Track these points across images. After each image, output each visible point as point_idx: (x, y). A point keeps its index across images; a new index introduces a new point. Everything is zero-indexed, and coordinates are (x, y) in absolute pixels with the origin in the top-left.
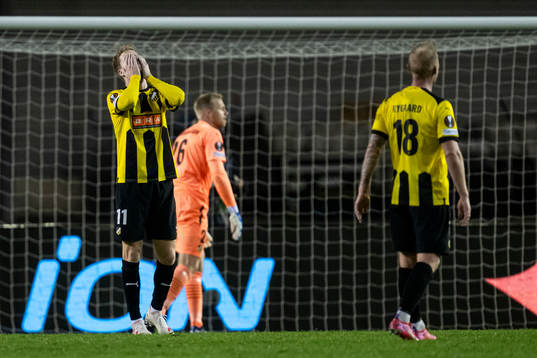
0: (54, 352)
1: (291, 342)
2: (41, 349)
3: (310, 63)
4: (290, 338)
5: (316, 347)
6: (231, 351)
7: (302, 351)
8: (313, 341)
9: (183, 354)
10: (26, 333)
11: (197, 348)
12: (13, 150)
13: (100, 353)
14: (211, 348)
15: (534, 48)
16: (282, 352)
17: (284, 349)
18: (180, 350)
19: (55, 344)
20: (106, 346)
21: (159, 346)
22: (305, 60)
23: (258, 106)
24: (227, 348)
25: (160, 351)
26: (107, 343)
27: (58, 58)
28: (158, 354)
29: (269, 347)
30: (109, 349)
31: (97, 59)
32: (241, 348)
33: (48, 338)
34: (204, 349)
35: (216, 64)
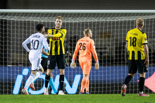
0: (21, 99)
1: (85, 97)
2: (18, 99)
3: (91, 23)
4: (85, 96)
5: (92, 99)
6: (69, 99)
7: (88, 99)
8: (91, 97)
9: (56, 100)
10: (14, 94)
11: (60, 99)
12: (11, 46)
13: (34, 100)
14: (64, 98)
15: (154, 19)
16: (83, 100)
17: (83, 99)
18: (55, 99)
19: (22, 97)
20: (35, 98)
21: (50, 98)
22: (90, 22)
23: (77, 35)
24: (68, 99)
25: (50, 99)
26: (36, 97)
27: (23, 22)
28: (49, 100)
29: (79, 98)
30: (36, 99)
31: (33, 22)
32: (72, 98)
33: (20, 96)
34: (62, 99)
35: (66, 23)
